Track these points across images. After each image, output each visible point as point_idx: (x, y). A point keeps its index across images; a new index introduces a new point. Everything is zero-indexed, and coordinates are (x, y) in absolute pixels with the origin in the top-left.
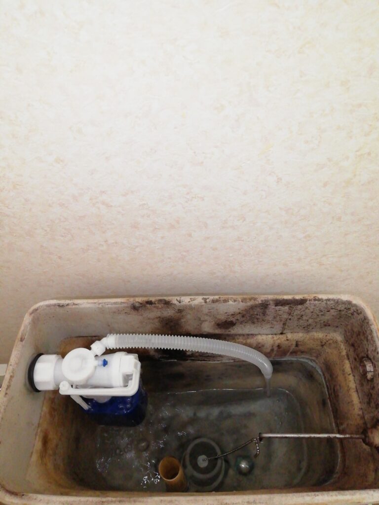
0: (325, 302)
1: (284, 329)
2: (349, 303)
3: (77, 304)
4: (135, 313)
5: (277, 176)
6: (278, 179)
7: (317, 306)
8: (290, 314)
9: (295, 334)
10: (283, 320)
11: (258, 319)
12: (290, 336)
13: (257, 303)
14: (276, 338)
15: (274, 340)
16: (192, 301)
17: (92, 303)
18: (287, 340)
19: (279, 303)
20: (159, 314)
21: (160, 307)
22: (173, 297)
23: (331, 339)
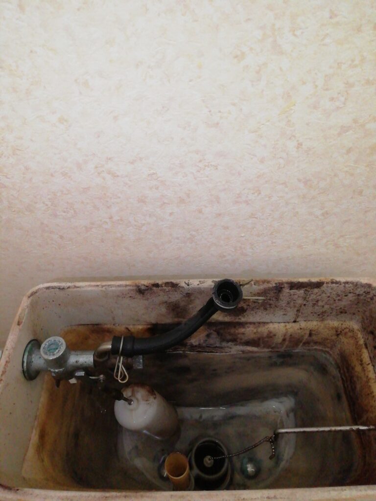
0: (343, 285)
1: (297, 316)
2: (369, 286)
3: (78, 287)
4: (140, 297)
5: (298, 141)
6: (298, 144)
7: (335, 289)
8: (305, 299)
9: (309, 323)
10: (297, 306)
11: (270, 305)
12: (303, 324)
13: (271, 286)
14: (289, 326)
15: (287, 329)
16: (201, 284)
17: (95, 286)
18: (301, 329)
19: (293, 286)
20: (165, 298)
21: (167, 290)
22: (182, 280)
23: (347, 328)
